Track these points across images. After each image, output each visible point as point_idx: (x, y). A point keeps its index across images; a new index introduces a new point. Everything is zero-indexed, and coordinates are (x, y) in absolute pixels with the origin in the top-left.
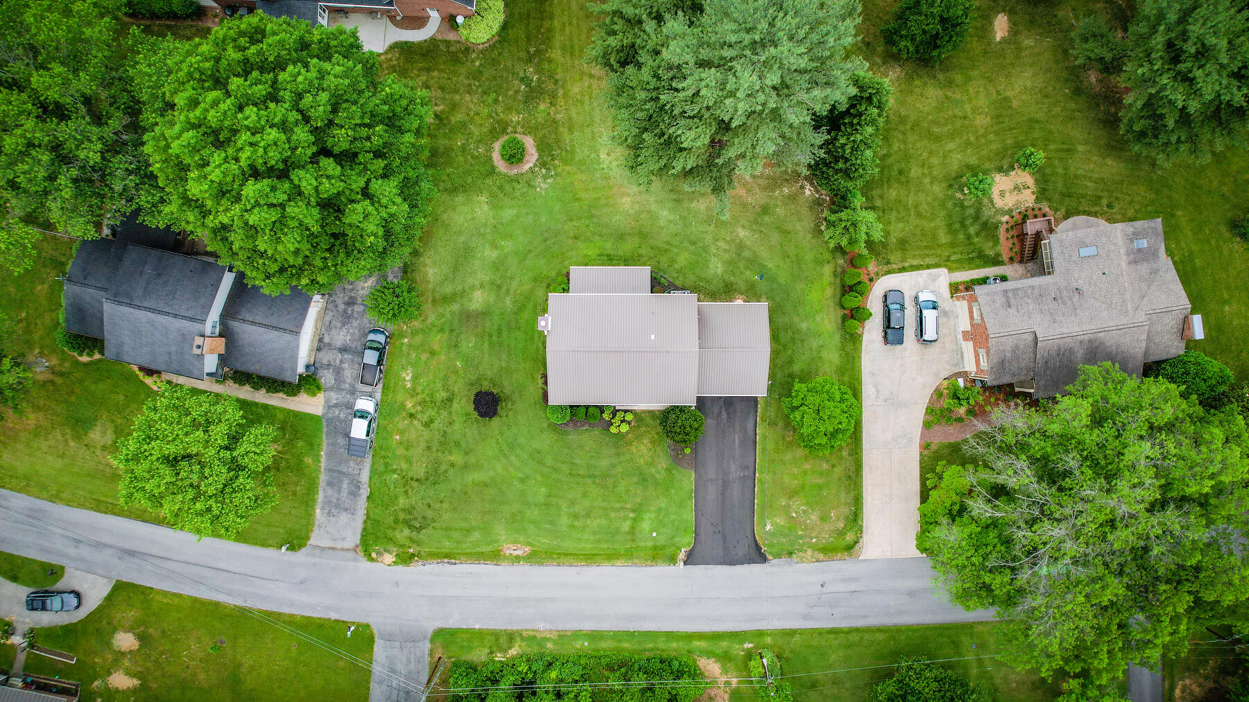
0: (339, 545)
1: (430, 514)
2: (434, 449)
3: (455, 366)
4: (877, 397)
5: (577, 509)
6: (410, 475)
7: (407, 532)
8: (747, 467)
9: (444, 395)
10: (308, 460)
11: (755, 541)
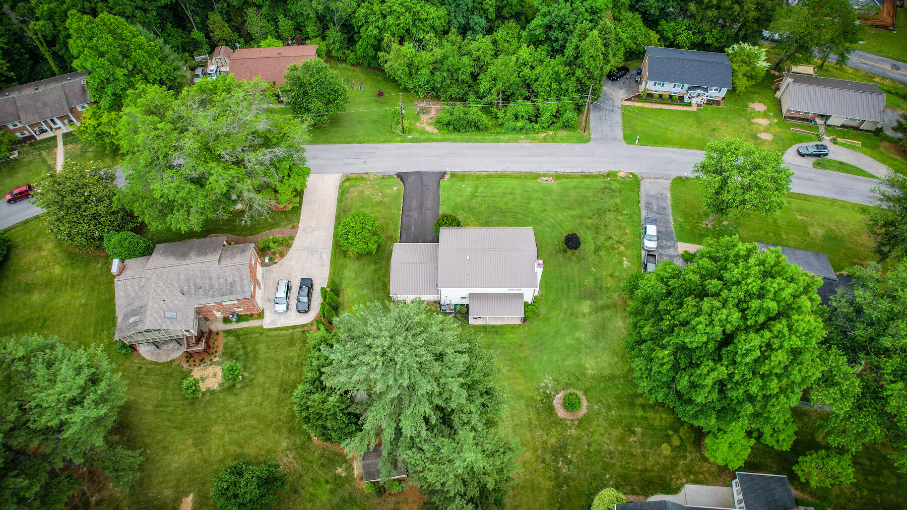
0: (652, 180)
1: (600, 195)
2: (603, 226)
3: (595, 268)
4: (322, 253)
5: (511, 197)
6: (615, 213)
7: (613, 187)
8: (407, 216)
9: (601, 253)
10: (681, 219)
11: (403, 183)
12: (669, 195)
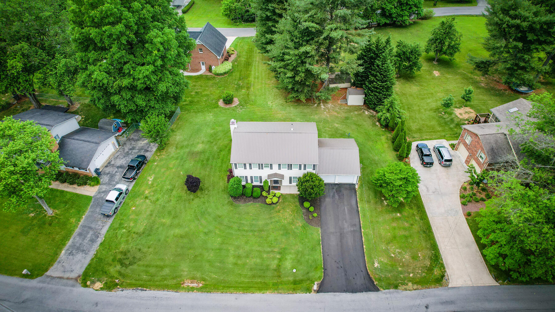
0: (67, 275)
1: (138, 255)
2: (154, 215)
3: (180, 174)
4: (428, 191)
6: (134, 230)
7: (118, 267)
8: (355, 225)
9: (169, 187)
10: (73, 220)
11: (368, 273)
12: (63, 252)
